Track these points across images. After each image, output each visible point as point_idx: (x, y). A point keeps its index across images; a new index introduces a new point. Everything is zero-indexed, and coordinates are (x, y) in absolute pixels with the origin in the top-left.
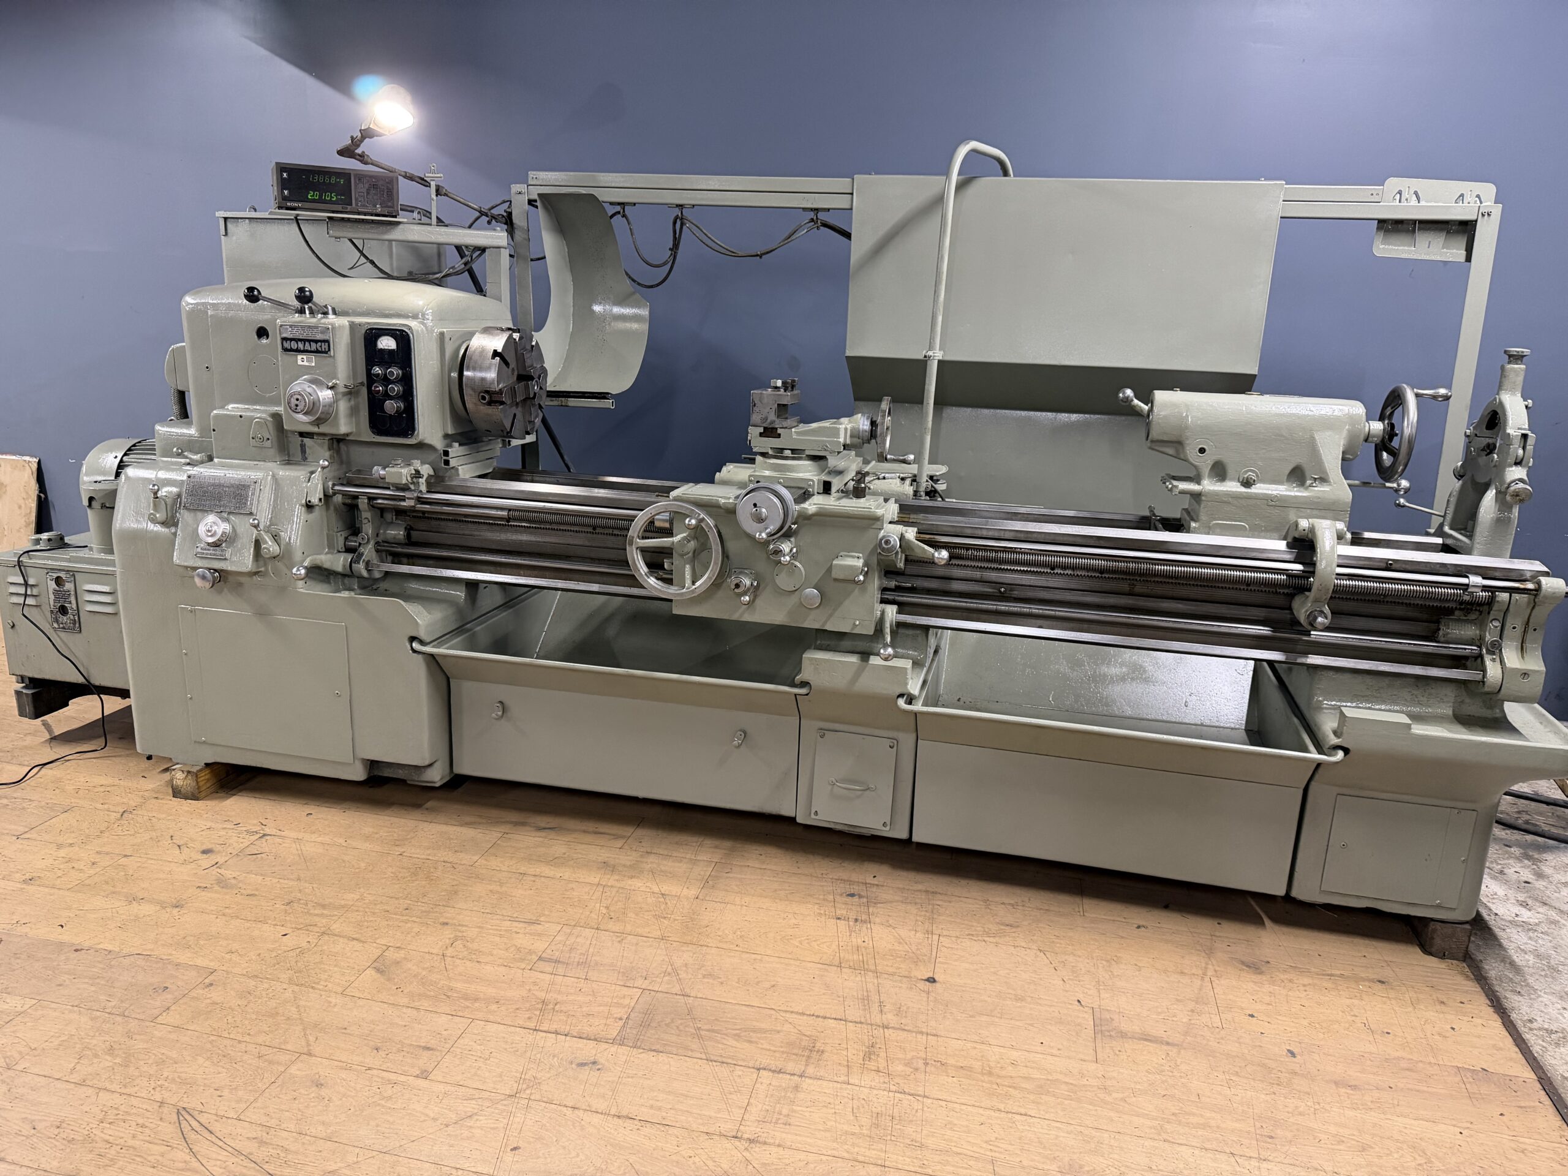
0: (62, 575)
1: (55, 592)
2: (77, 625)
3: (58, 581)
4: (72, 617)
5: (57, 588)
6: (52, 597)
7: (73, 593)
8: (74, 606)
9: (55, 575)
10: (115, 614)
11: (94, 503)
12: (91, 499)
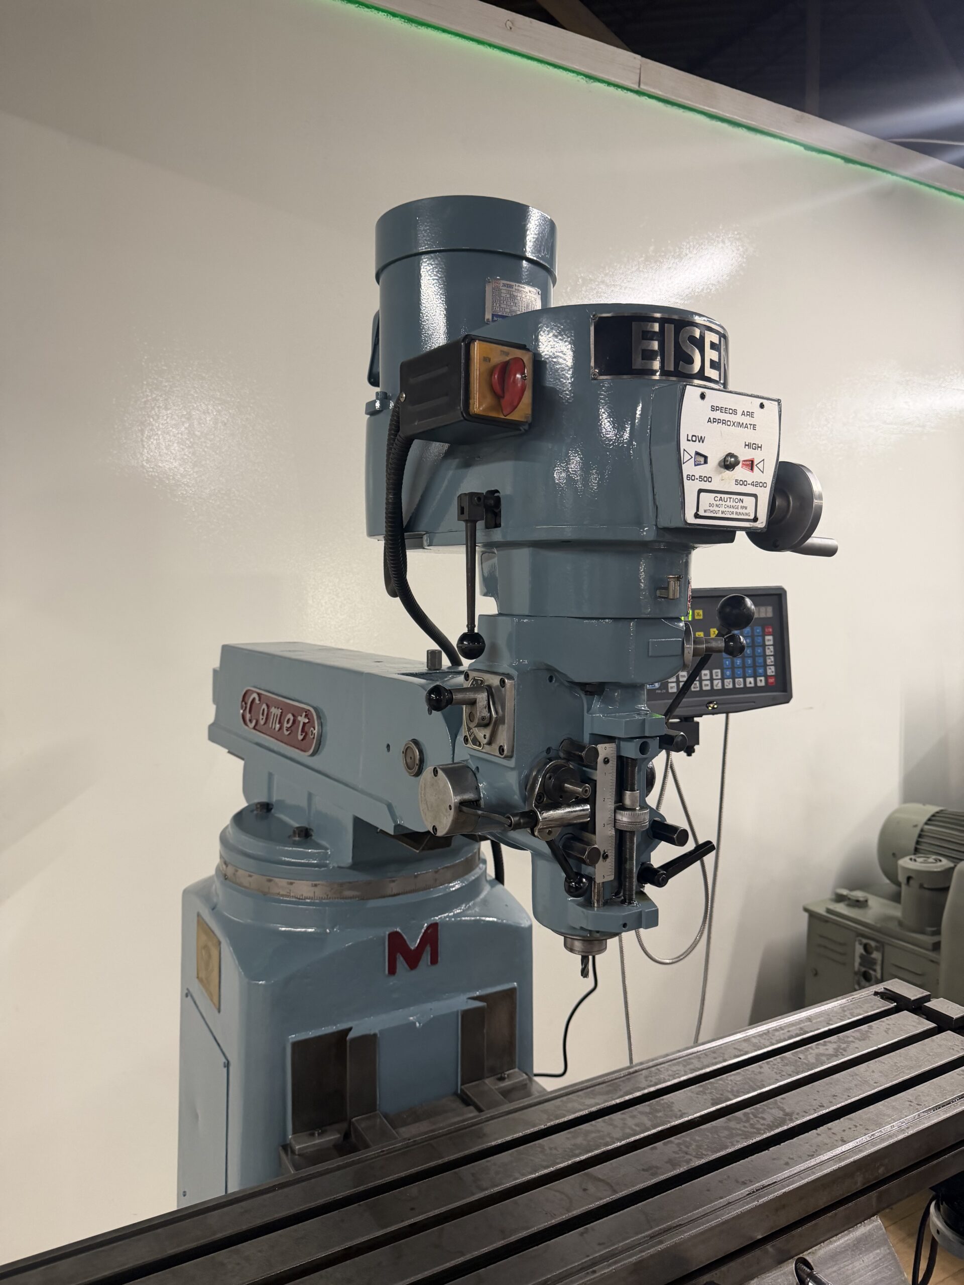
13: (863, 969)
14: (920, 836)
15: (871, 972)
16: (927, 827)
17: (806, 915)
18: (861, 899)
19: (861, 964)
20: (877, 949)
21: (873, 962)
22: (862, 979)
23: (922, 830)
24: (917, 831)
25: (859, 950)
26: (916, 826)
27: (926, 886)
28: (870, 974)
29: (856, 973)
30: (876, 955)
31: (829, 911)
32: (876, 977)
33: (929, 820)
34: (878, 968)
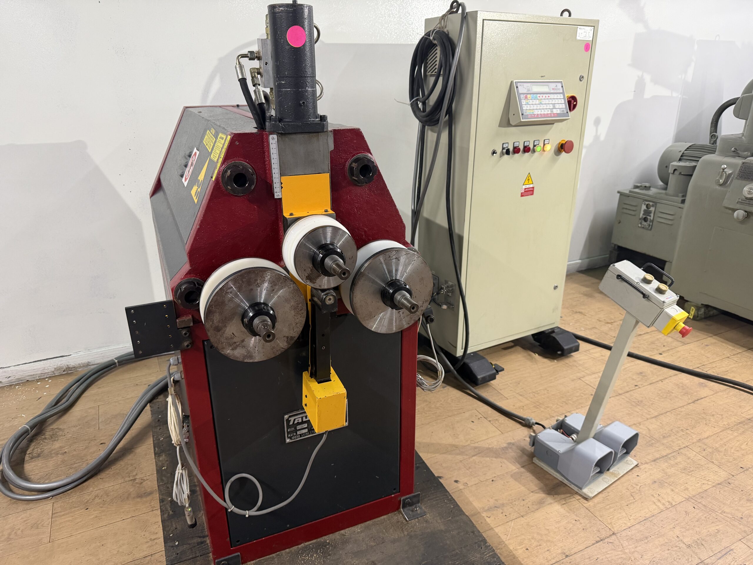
0: (651, 204)
1: (645, 211)
2: (650, 227)
3: (647, 206)
4: (649, 223)
5: (646, 208)
6: (642, 212)
7: (653, 212)
8: (652, 218)
9: (647, 203)
10: (672, 225)
11: (676, 172)
12: (675, 170)
13: (644, 216)
14: (682, 156)
15: (649, 217)
16: (686, 151)
17: (619, 194)
18: (647, 186)
19: (643, 214)
20: (653, 206)
21: (650, 212)
22: (643, 221)
23: (683, 153)
24: (681, 154)
25: (644, 207)
26: (680, 151)
27: (682, 173)
28: (647, 218)
29: (640, 219)
30: (652, 209)
31: (630, 192)
32: (650, 219)
33: (688, 148)
34: (652, 215)
